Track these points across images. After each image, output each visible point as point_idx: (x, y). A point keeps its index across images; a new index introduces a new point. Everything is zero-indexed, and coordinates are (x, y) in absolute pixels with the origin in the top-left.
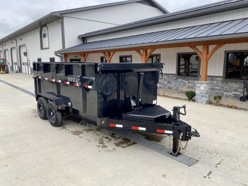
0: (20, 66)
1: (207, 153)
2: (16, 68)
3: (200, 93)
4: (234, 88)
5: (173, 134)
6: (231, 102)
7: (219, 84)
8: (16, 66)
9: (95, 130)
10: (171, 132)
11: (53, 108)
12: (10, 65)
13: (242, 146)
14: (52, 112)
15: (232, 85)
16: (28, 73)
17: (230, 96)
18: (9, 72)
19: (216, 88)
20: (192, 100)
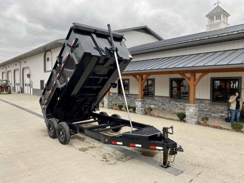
0: (22, 87)
1: (191, 166)
2: (18, 89)
3: (190, 114)
4: (220, 110)
5: (163, 150)
6: (216, 123)
7: (207, 107)
8: (19, 86)
9: (98, 147)
10: (161, 148)
11: (63, 128)
12: (12, 85)
13: (220, 160)
14: (61, 131)
15: (218, 107)
16: (30, 94)
17: (217, 117)
18: (12, 92)
19: (205, 109)
20: (183, 121)
